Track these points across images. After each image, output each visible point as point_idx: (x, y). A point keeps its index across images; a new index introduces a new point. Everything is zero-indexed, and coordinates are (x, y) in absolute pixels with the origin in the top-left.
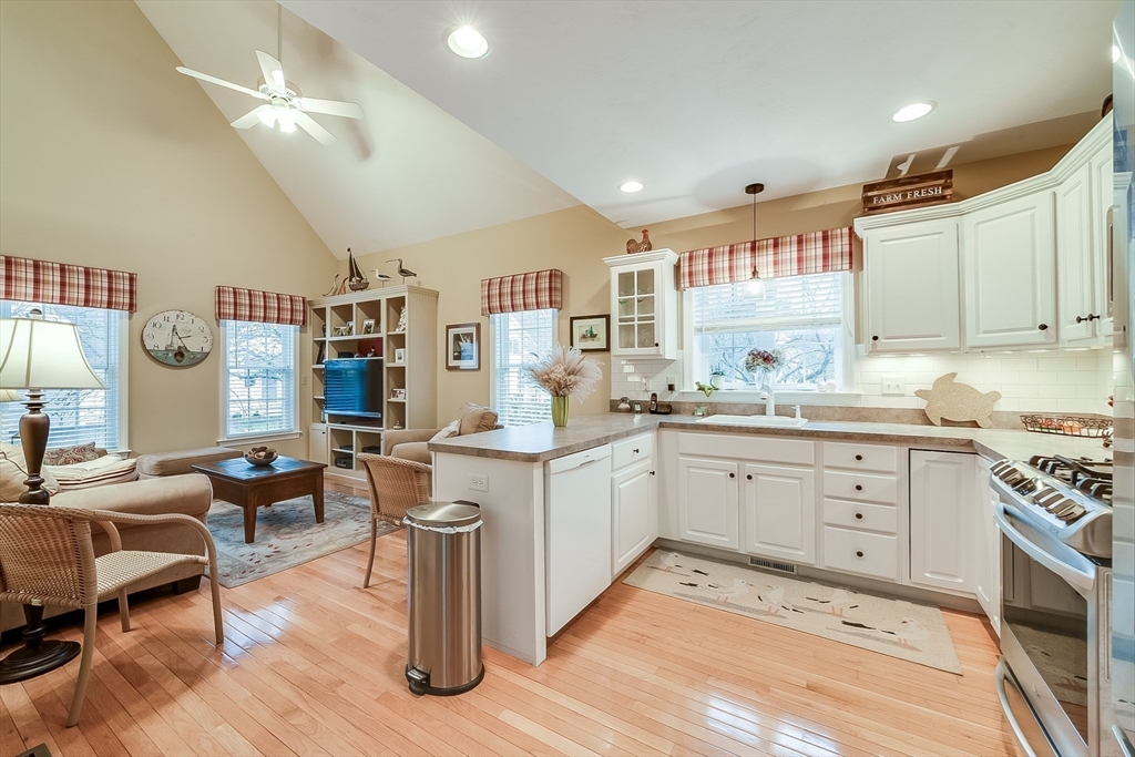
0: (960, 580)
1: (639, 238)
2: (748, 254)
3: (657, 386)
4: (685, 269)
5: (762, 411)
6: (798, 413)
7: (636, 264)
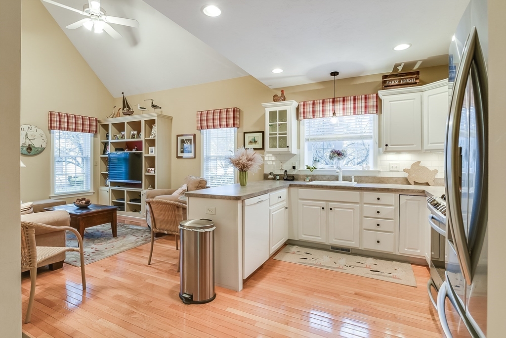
0: (418, 251)
2: (331, 104)
3: (287, 166)
4: (301, 110)
5: (337, 179)
6: (353, 180)
7: (278, 107)
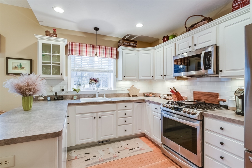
0: (142, 130)
1: (52, 32)
2: (92, 48)
3: (56, 89)
4: (70, 47)
5: (95, 96)
6: (104, 96)
7: (51, 41)
